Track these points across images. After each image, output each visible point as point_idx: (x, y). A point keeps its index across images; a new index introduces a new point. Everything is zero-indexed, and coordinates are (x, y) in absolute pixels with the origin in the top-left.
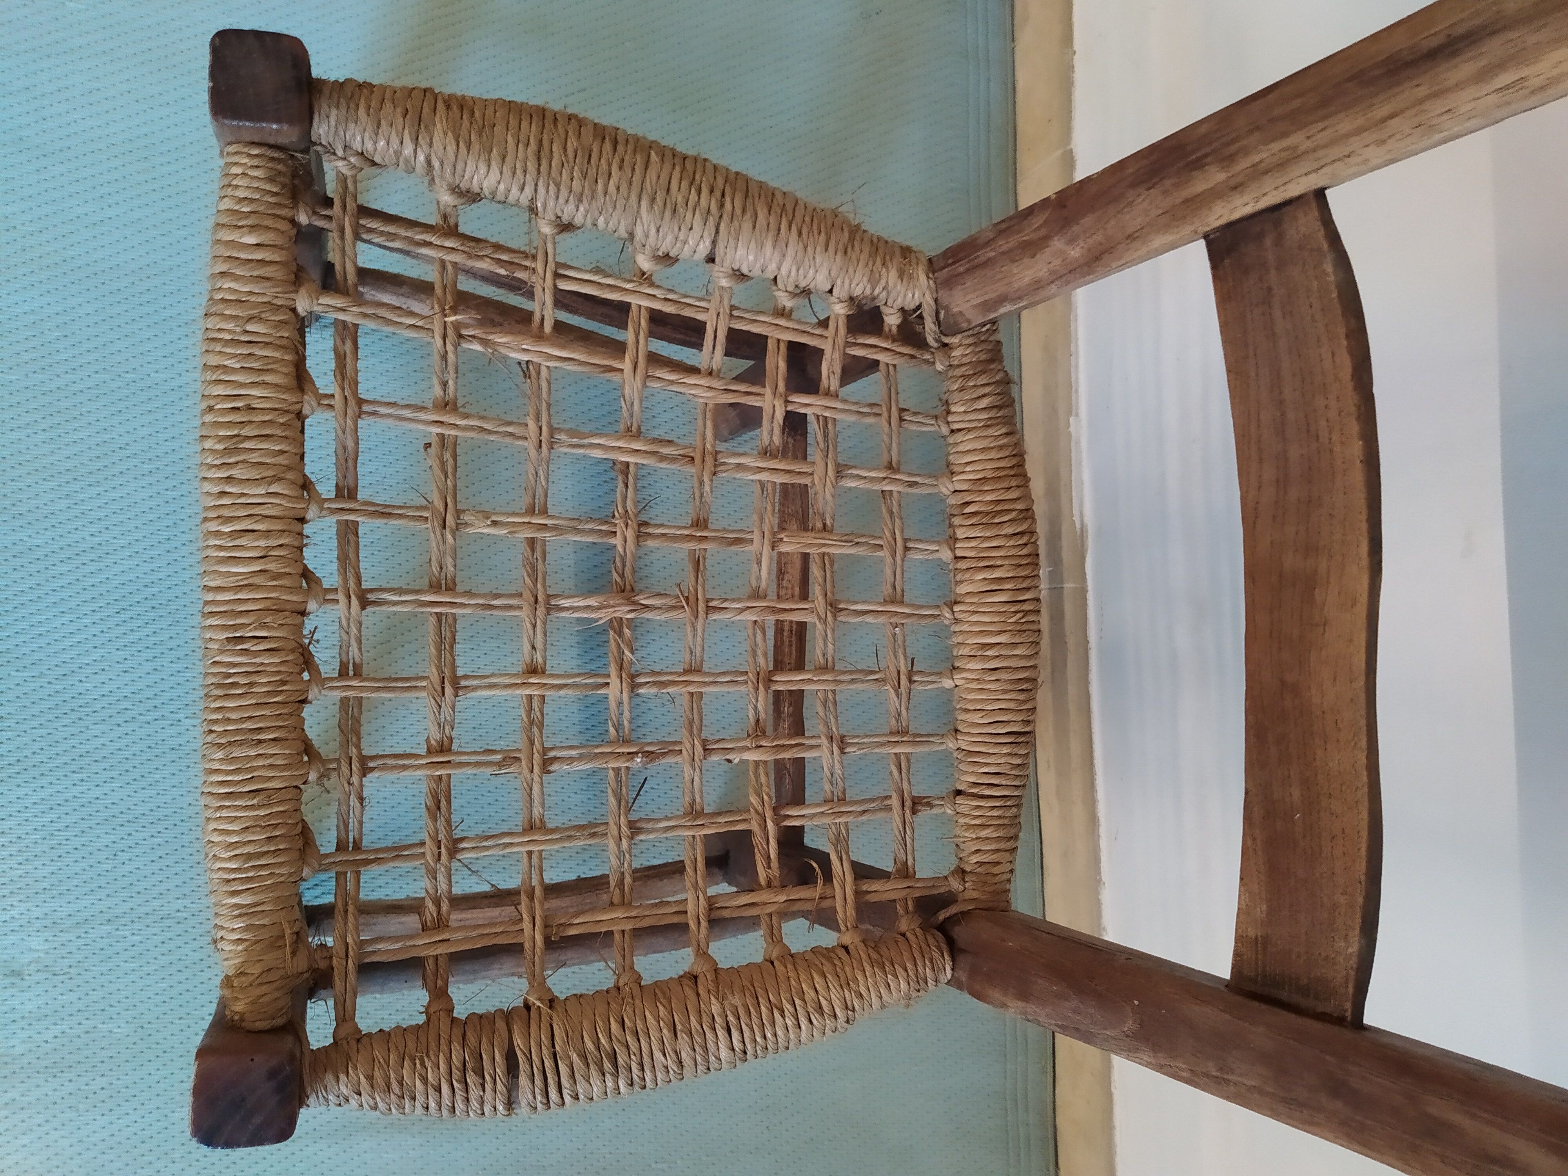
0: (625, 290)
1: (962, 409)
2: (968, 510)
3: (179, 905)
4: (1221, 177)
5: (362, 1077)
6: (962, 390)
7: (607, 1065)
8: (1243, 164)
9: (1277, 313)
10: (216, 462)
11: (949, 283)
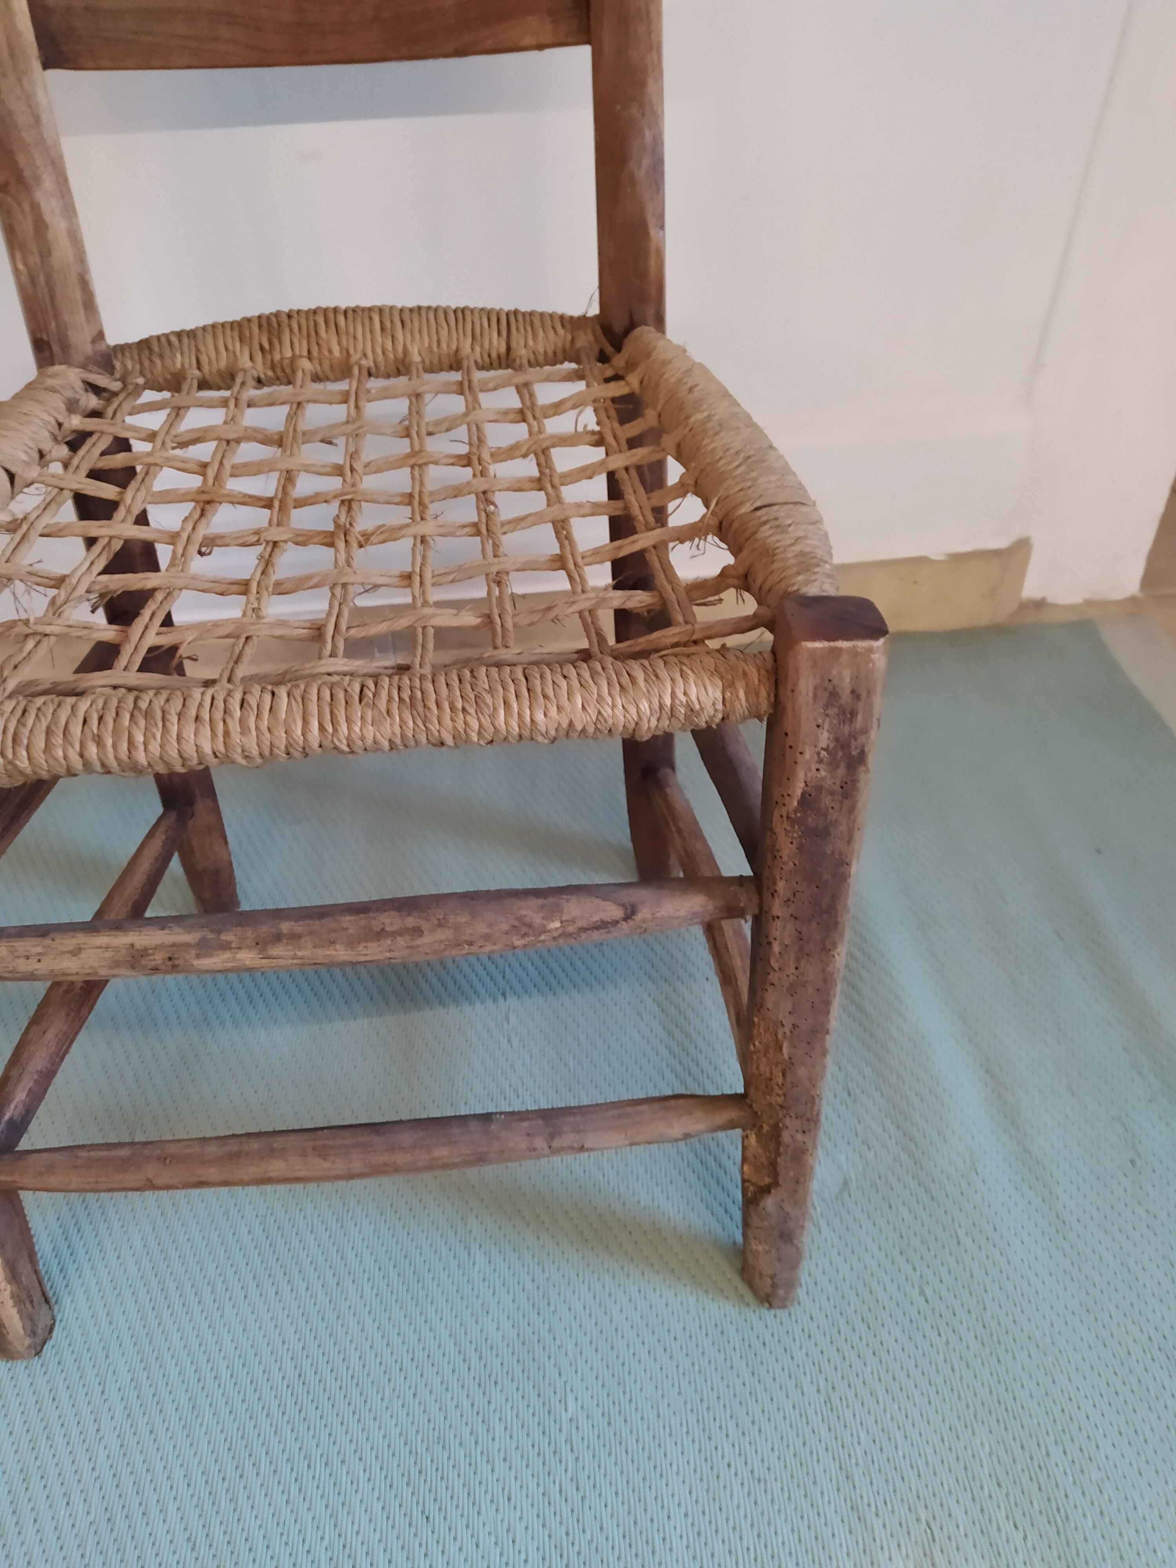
1: (179, 356)
2: (266, 345)
3: (810, 1390)
6: (161, 356)
10: (161, 725)
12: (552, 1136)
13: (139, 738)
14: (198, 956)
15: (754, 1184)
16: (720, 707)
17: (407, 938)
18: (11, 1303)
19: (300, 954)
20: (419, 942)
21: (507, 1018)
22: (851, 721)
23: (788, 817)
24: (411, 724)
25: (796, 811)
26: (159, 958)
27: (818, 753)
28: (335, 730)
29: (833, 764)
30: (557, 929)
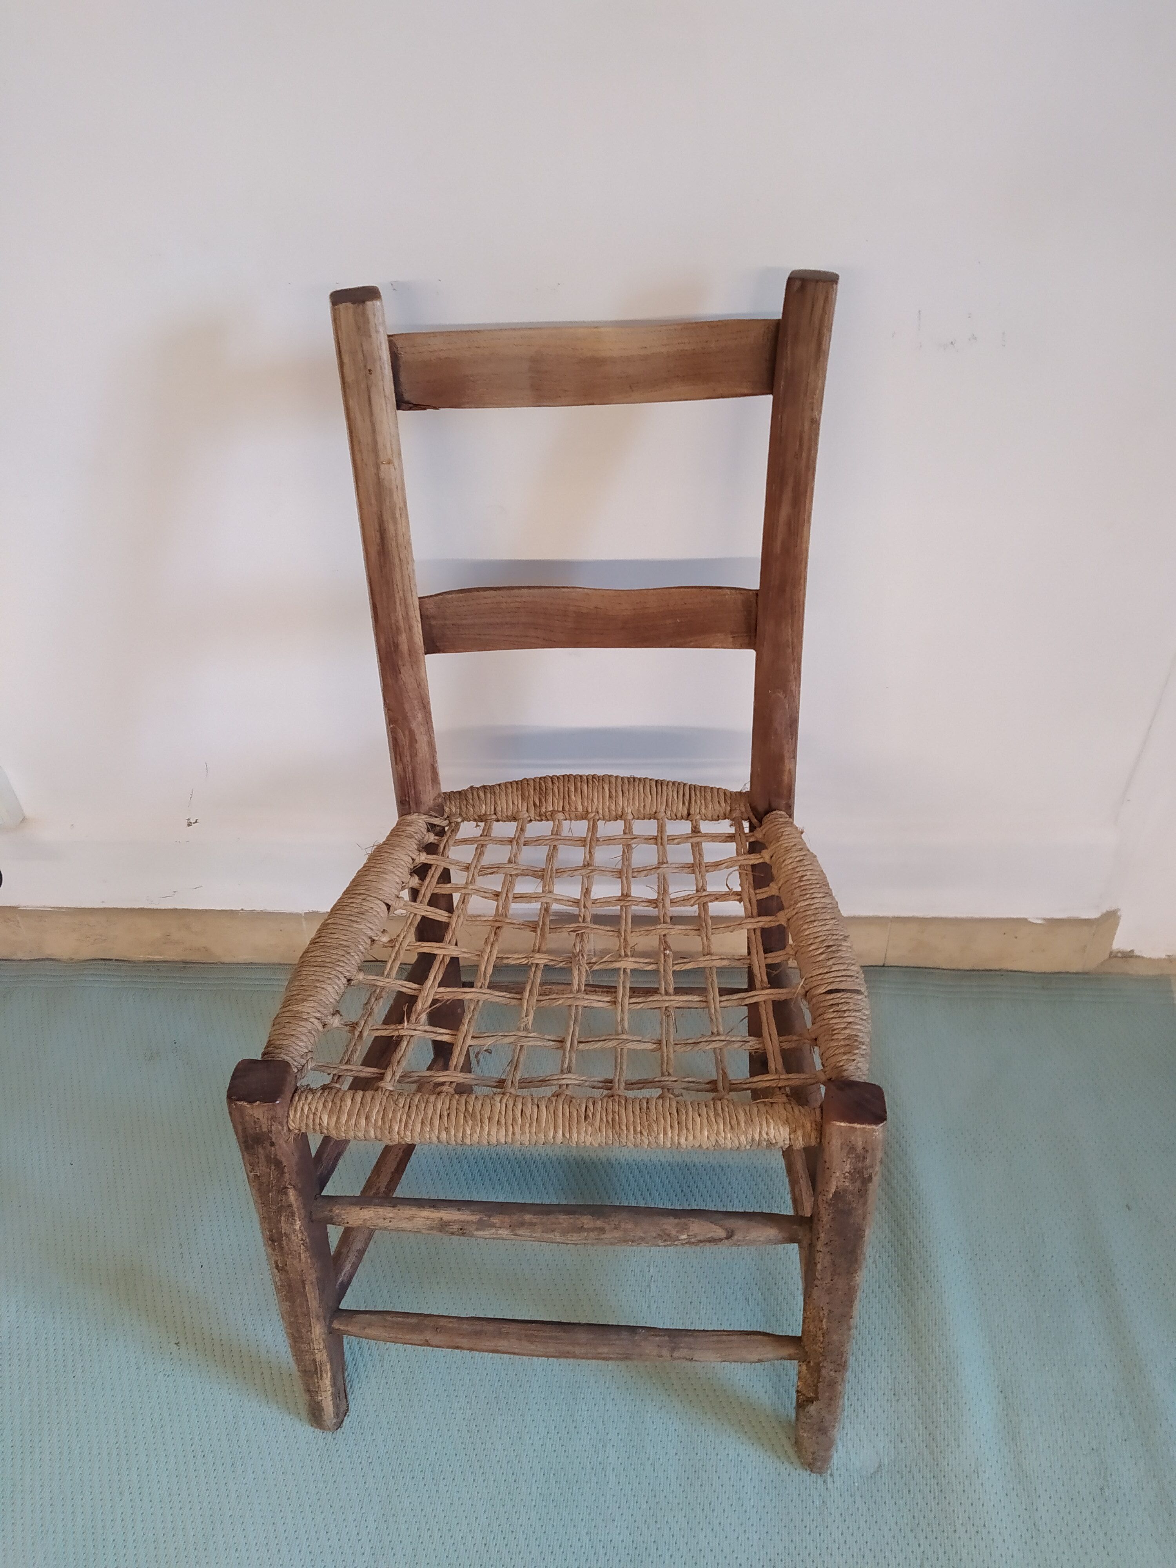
0: (399, 949)
1: (484, 806)
2: (538, 803)
4: (404, 635)
5: (844, 1058)
6: (473, 806)
7: (833, 949)
8: (401, 624)
9: (464, 622)
10: (479, 1125)
11: (418, 803)
12: (673, 1349)
13: (469, 1132)
14: (477, 1229)
15: (804, 1395)
16: (787, 1142)
17: (596, 1233)
18: (330, 1398)
19: (534, 1235)
20: (603, 1236)
21: (649, 1286)
22: (863, 1161)
23: (827, 1202)
24: (611, 1136)
25: (831, 1200)
26: (456, 1227)
27: (844, 1174)
28: (571, 1137)
29: (853, 1180)
30: (685, 1239)
